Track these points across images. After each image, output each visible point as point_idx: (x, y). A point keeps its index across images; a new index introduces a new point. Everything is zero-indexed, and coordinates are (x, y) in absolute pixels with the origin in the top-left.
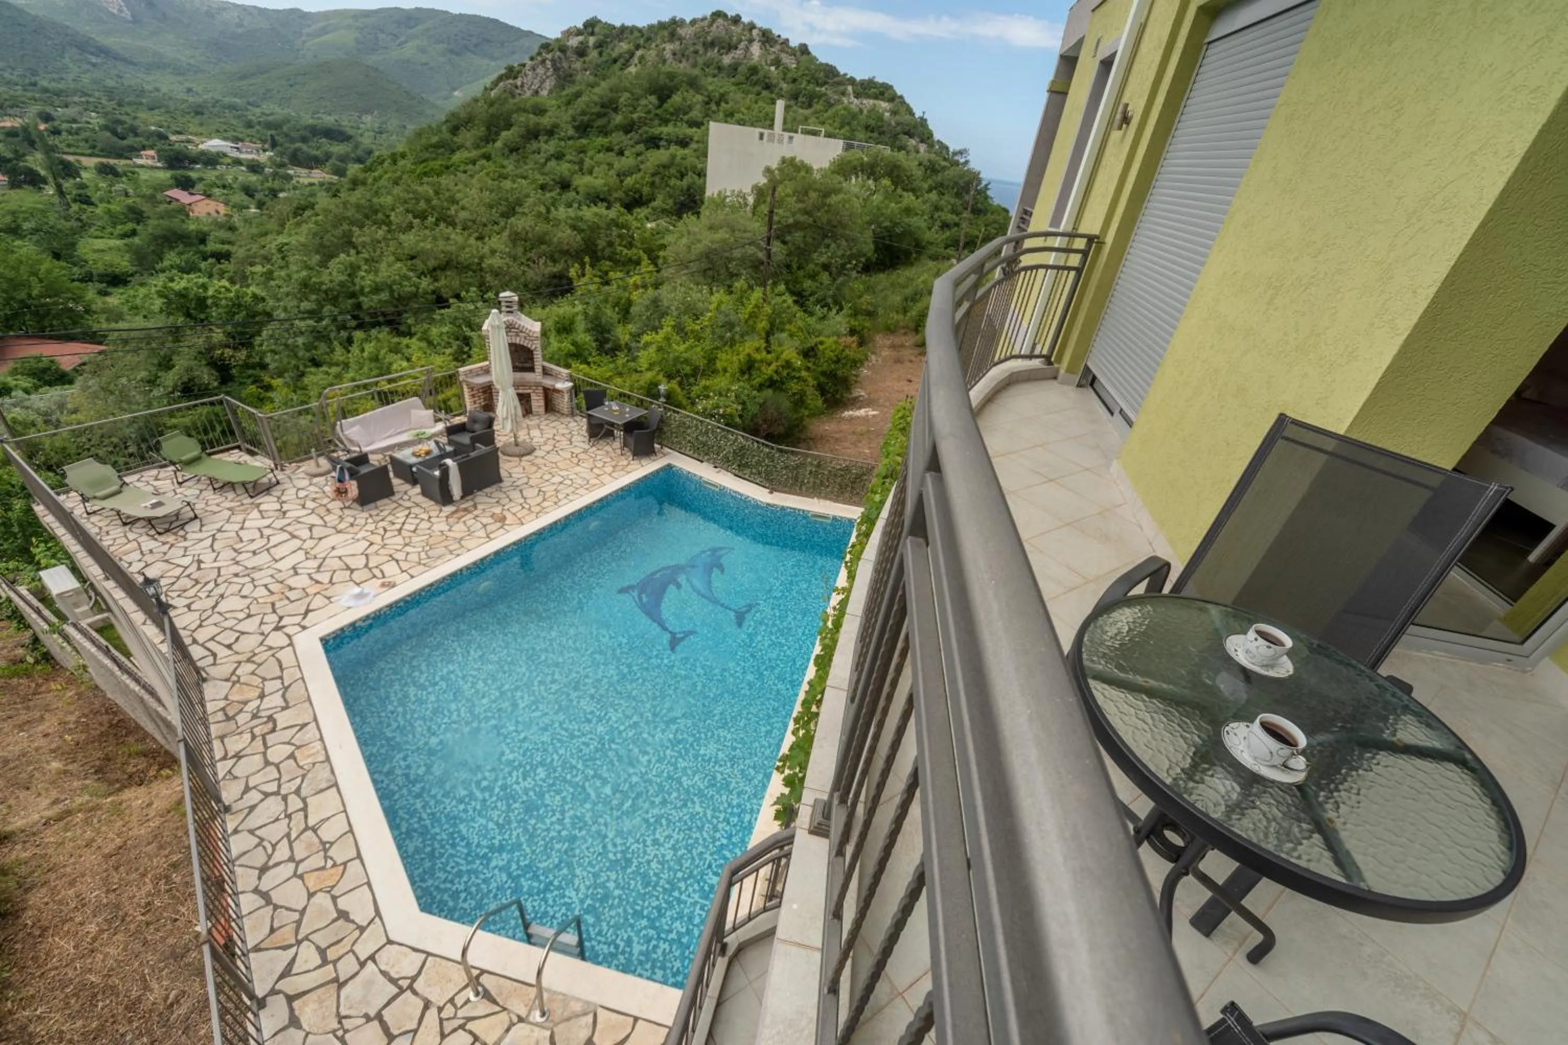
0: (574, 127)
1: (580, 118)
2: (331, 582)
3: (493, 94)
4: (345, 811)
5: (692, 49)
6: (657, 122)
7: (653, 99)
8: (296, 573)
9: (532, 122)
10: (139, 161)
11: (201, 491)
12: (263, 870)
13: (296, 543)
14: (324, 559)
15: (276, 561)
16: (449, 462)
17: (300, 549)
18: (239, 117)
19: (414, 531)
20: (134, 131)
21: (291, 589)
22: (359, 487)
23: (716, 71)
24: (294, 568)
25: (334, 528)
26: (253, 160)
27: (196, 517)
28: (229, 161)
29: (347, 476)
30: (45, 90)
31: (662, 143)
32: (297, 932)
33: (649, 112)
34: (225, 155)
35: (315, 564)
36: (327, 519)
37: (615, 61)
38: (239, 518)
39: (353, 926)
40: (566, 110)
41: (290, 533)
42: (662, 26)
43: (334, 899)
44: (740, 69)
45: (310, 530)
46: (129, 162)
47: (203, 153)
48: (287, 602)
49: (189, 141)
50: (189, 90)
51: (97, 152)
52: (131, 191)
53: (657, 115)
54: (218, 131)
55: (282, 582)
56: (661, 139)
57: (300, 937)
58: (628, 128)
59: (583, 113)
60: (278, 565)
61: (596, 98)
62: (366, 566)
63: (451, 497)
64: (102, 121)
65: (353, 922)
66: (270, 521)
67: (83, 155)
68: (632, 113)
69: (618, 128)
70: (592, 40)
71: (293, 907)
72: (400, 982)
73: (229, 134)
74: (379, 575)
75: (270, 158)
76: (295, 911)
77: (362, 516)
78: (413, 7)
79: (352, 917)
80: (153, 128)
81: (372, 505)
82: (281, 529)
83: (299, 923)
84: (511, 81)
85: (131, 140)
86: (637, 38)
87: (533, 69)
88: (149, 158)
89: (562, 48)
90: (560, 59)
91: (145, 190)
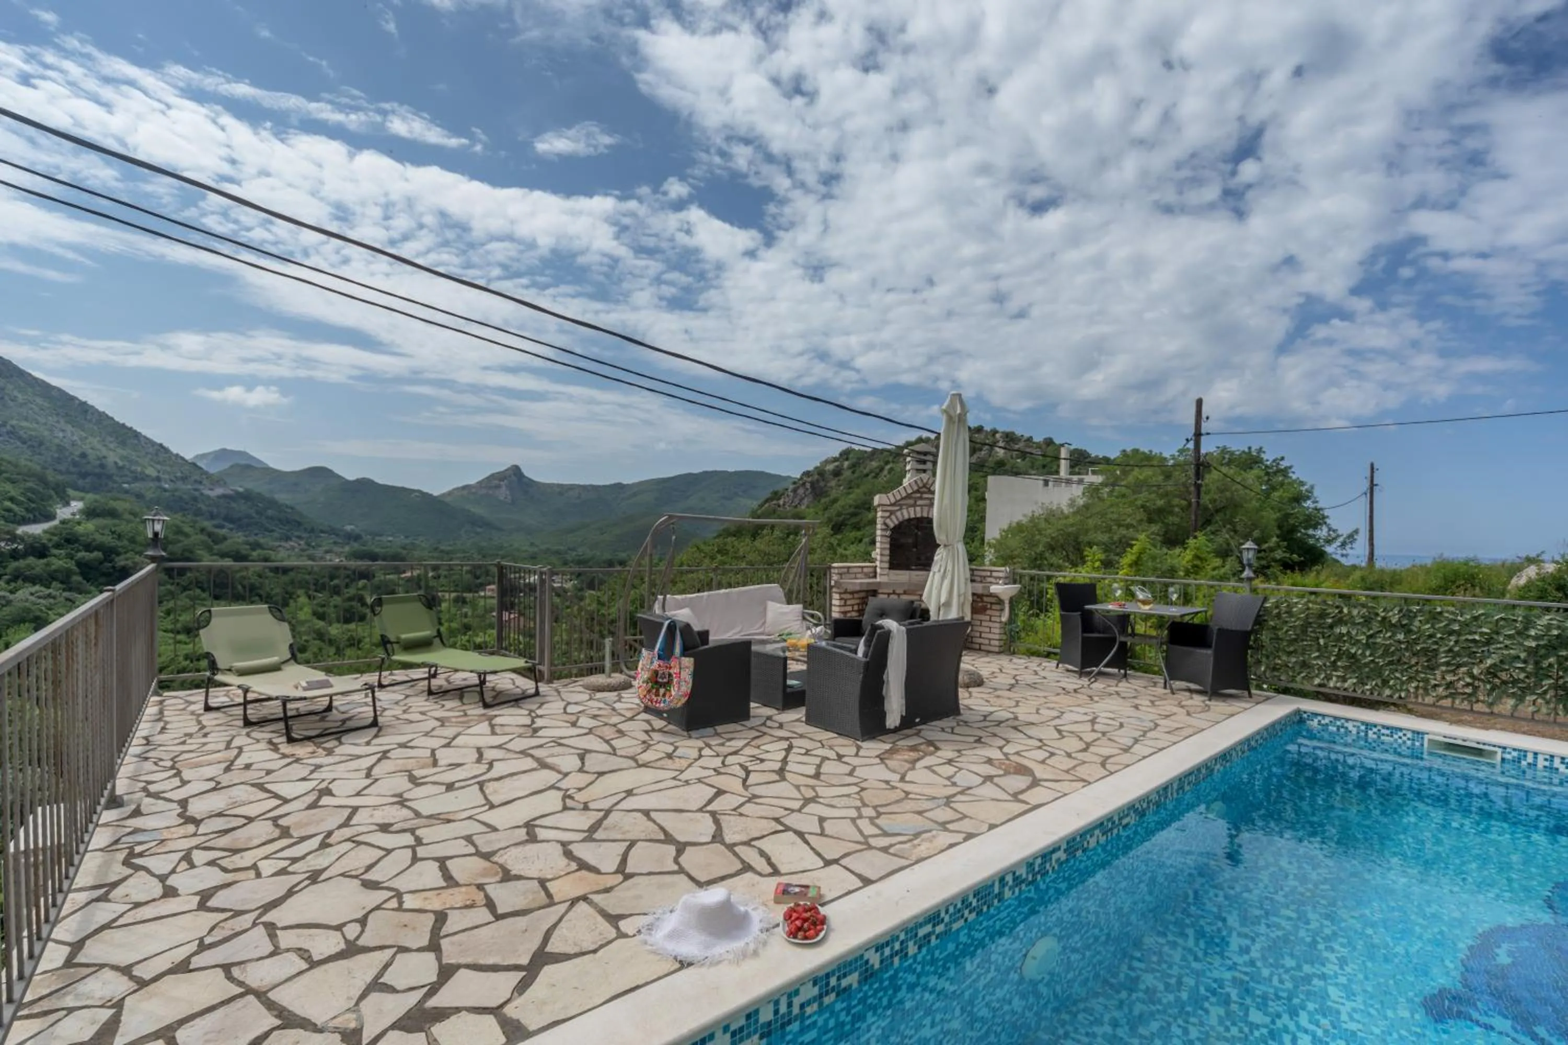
0: (829, 526)
1: (835, 519)
2: (621, 869)
3: (758, 512)
8: (532, 838)
10: (483, 594)
11: (407, 696)
13: (550, 777)
14: (608, 812)
15: (492, 807)
16: (890, 624)
17: (552, 787)
19: (817, 776)
21: (507, 876)
22: (696, 675)
24: (530, 826)
25: (633, 758)
27: (374, 724)
29: (678, 650)
30: (442, 551)
35: (584, 821)
36: (617, 743)
37: (867, 475)
38: (449, 732)
40: (823, 515)
41: (538, 760)
45: (582, 758)
46: (476, 595)
48: (483, 915)
49: (521, 578)
50: (532, 544)
51: (458, 589)
52: (470, 614)
55: (487, 856)
59: (839, 514)
60: (491, 817)
61: (851, 502)
62: (718, 837)
63: (882, 715)
64: (469, 568)
66: (507, 738)
70: (846, 464)
74: (760, 864)
77: (689, 746)
81: (710, 730)
82: (522, 752)
84: (775, 502)
85: (483, 579)
86: (886, 456)
87: (795, 491)
88: (492, 590)
89: (820, 472)
90: (818, 481)
91: (480, 611)
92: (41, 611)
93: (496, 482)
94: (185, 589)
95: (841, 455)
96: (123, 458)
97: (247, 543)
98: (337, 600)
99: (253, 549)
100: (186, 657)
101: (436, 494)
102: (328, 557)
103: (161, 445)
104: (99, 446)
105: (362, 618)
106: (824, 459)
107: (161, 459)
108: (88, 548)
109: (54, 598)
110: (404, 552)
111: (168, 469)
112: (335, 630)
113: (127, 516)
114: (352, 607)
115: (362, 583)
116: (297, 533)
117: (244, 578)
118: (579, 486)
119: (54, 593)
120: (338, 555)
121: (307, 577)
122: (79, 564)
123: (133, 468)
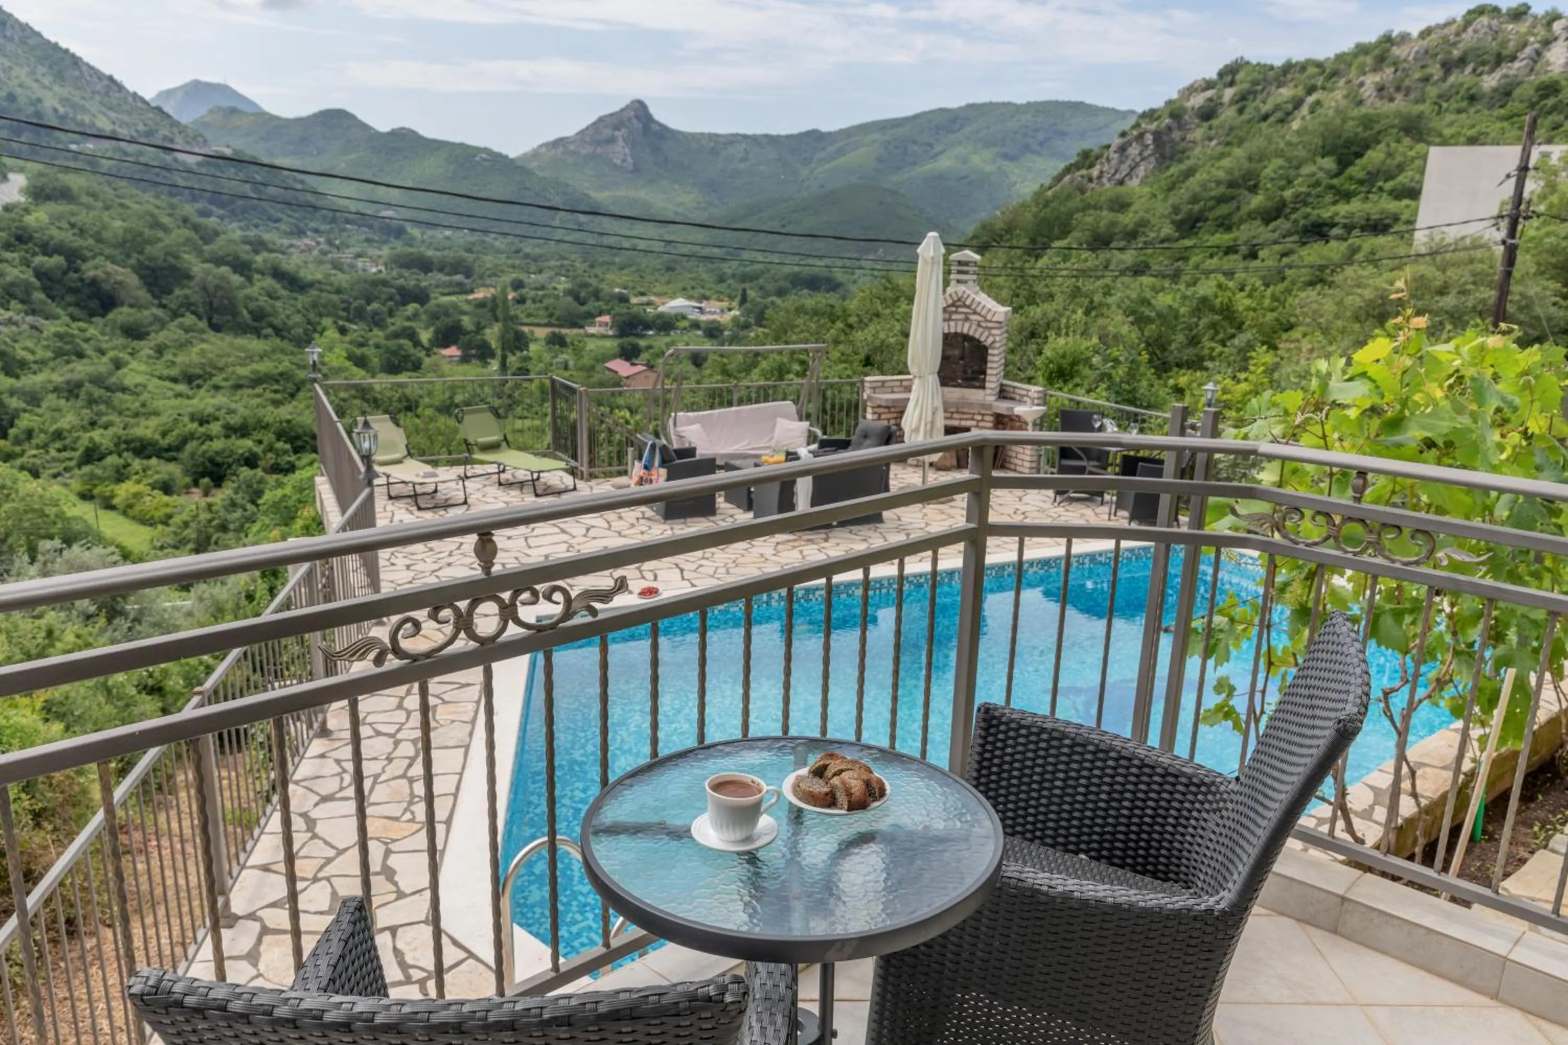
0: (1173, 222)
1: (1186, 208)
3: (1049, 193)
4: (461, 774)
5: (1417, 75)
6: (1329, 198)
7: (1329, 163)
9: (1103, 223)
10: (591, 330)
11: (485, 485)
12: (325, 799)
13: (565, 537)
15: (530, 548)
17: (564, 542)
18: (713, 270)
20: (596, 294)
23: (1464, 104)
26: (714, 321)
27: (465, 503)
28: (685, 324)
30: (527, 256)
31: (1335, 231)
32: (321, 868)
33: (1317, 184)
34: (684, 317)
36: (614, 523)
37: (1265, 118)
39: (392, 888)
40: (1165, 199)
41: (562, 528)
42: (1362, 49)
43: (388, 853)
44: (1517, 92)
45: (588, 530)
46: (581, 331)
47: (661, 316)
49: (649, 304)
51: (554, 321)
52: (571, 363)
53: (1331, 187)
54: (685, 289)
56: (1334, 225)
57: (320, 875)
58: (1270, 215)
59: (1195, 199)
61: (1221, 174)
64: (568, 286)
65: (395, 884)
67: (538, 325)
68: (1282, 189)
69: (1251, 216)
70: (1229, 93)
71: (334, 843)
72: (411, 971)
73: (696, 293)
74: (650, 577)
75: (735, 319)
76: (333, 847)
78: (963, 104)
79: (396, 878)
80: (617, 290)
83: (329, 861)
84: (1084, 172)
85: (591, 306)
86: (1313, 76)
87: (1122, 149)
88: (602, 325)
89: (1175, 112)
90: (1169, 128)
91: (586, 361)
92: (5, 343)
93: (607, 132)
94: (175, 315)
95: (1221, 74)
96: (64, 101)
97: (246, 241)
98: (378, 335)
99: (256, 252)
100: (193, 418)
101: (512, 155)
102: (360, 263)
103: (111, 78)
104: (29, 82)
105: (416, 366)
106: (1187, 83)
107: (114, 102)
108: (47, 249)
109: (16, 324)
110: (470, 257)
111: (126, 118)
112: (381, 382)
113: (85, 199)
114: (401, 347)
115: (412, 307)
116: (312, 225)
117: (249, 298)
118: (745, 137)
119: (16, 318)
120: (375, 261)
121: (335, 298)
122: (40, 274)
123: (79, 117)
